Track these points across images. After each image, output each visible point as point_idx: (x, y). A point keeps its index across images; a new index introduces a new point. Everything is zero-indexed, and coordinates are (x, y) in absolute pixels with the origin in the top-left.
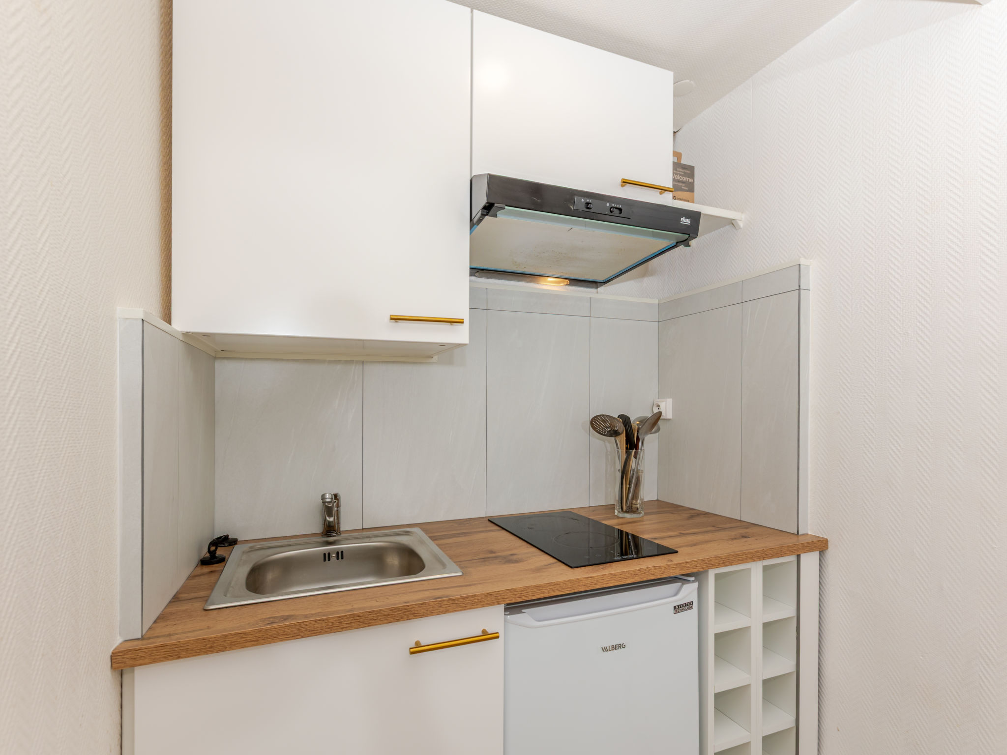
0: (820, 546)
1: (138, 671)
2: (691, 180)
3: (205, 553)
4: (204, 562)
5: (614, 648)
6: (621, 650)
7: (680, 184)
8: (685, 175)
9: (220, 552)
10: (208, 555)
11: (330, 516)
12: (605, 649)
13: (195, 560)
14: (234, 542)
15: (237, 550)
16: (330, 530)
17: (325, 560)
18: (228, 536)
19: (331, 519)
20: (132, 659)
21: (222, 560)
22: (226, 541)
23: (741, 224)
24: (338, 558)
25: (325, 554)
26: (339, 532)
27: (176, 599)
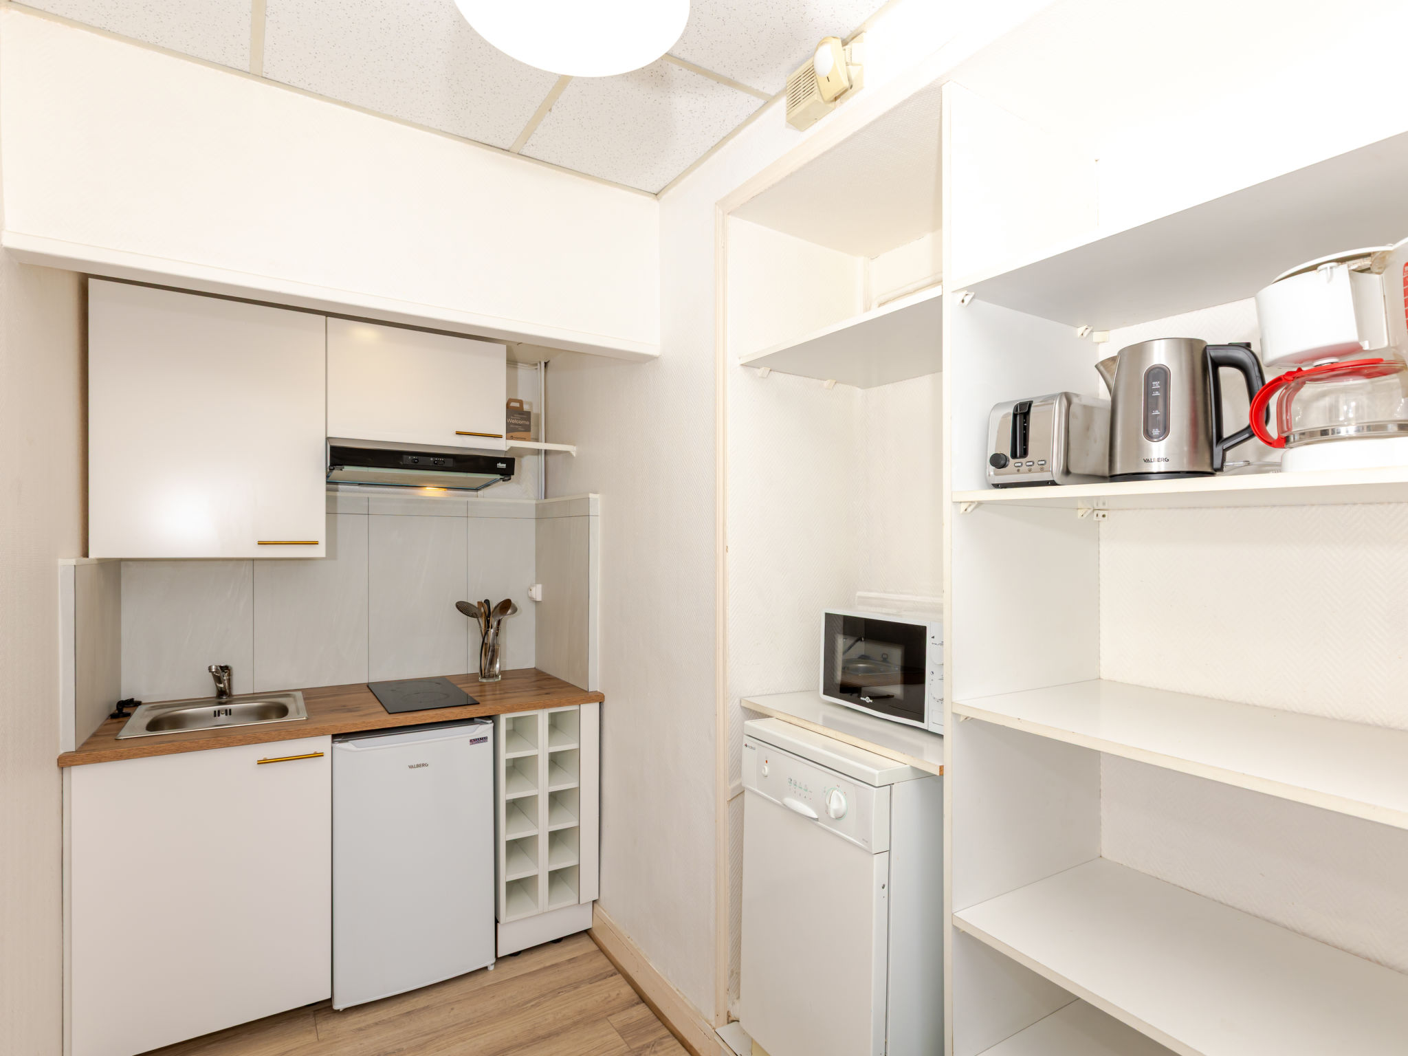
0: (600, 699)
1: (74, 769)
2: (527, 423)
3: (114, 709)
4: (113, 716)
5: (418, 766)
6: (425, 768)
7: (517, 426)
8: (522, 419)
9: (125, 710)
10: (117, 712)
11: (220, 683)
12: (411, 767)
13: (106, 714)
14: (139, 704)
15: (140, 709)
16: (223, 694)
17: (215, 716)
18: (133, 699)
19: (222, 686)
20: (70, 761)
21: (129, 715)
22: (133, 704)
23: (574, 454)
24: (226, 715)
25: (215, 712)
26: (230, 695)
27: (94, 735)
